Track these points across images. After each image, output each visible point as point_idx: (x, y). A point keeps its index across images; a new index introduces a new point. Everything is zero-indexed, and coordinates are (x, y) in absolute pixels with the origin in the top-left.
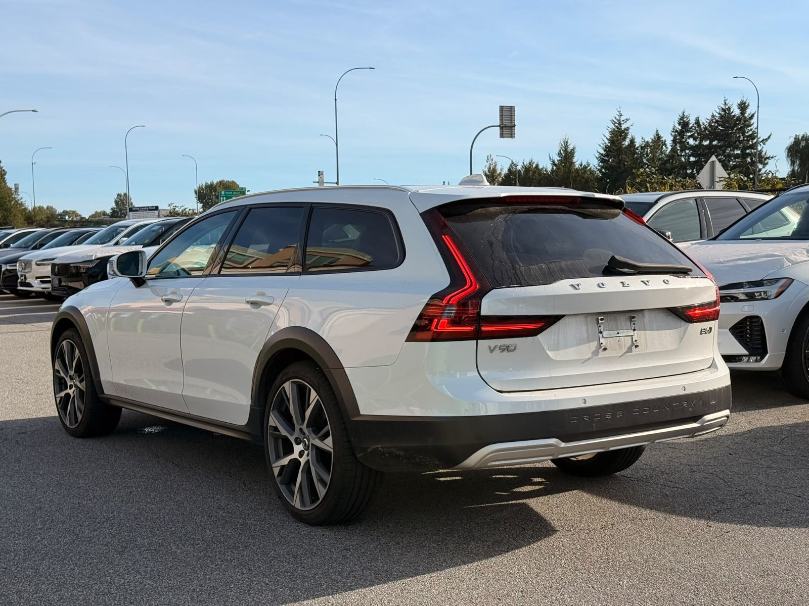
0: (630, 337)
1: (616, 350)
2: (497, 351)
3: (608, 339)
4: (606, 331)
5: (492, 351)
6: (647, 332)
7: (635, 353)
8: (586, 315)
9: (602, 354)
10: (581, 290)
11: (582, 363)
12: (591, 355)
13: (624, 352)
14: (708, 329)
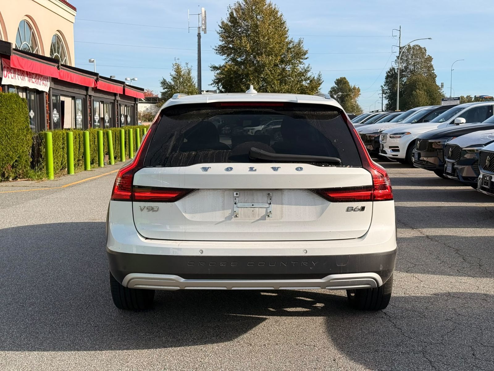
0: (265, 209)
1: (249, 217)
2: (145, 210)
3: (243, 209)
4: (242, 202)
5: (142, 210)
6: (284, 206)
7: (268, 221)
8: (224, 190)
9: (234, 219)
10: (209, 172)
11: (215, 224)
12: (224, 219)
13: (257, 219)
14: (360, 208)
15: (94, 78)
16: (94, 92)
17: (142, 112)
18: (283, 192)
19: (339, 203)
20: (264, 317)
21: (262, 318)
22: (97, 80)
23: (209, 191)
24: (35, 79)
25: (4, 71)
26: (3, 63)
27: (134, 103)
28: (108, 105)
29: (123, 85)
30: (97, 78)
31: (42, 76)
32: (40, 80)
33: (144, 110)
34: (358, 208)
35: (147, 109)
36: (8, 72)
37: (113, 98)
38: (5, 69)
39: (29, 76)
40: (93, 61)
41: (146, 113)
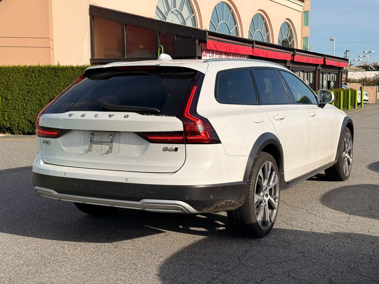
0: (108, 146)
1: (99, 151)
3: (95, 145)
5: (43, 143)
6: (121, 144)
7: (110, 155)
9: (88, 153)
10: (72, 117)
11: (79, 156)
12: (84, 152)
13: (103, 153)
14: (174, 148)
15: (291, 53)
16: (293, 64)
17: (372, 78)
18: (121, 134)
19: (157, 144)
20: (162, 230)
21: (161, 231)
22: (294, 55)
23: (77, 131)
24: (232, 56)
25: (203, 52)
26: (203, 46)
27: (339, 71)
28: (309, 73)
29: (323, 58)
30: (294, 53)
31: (239, 54)
32: (238, 57)
33: (374, 76)
34: (172, 149)
35: (377, 75)
36: (206, 53)
37: (315, 68)
38: (204, 51)
39: (226, 55)
40: (334, 39)
41: (375, 79)
